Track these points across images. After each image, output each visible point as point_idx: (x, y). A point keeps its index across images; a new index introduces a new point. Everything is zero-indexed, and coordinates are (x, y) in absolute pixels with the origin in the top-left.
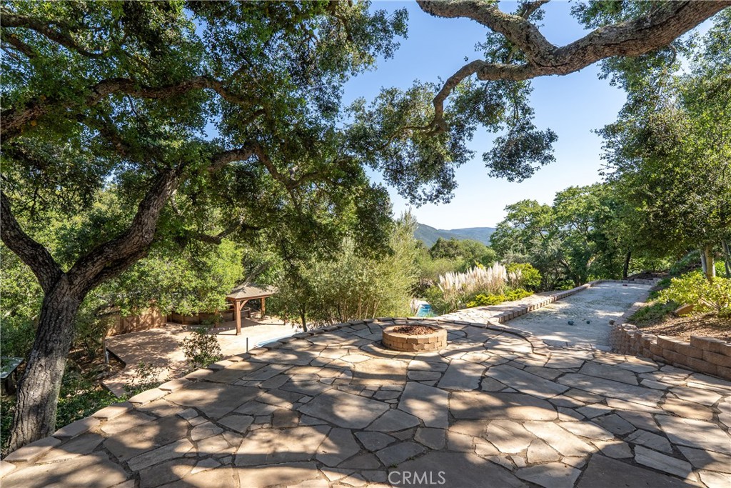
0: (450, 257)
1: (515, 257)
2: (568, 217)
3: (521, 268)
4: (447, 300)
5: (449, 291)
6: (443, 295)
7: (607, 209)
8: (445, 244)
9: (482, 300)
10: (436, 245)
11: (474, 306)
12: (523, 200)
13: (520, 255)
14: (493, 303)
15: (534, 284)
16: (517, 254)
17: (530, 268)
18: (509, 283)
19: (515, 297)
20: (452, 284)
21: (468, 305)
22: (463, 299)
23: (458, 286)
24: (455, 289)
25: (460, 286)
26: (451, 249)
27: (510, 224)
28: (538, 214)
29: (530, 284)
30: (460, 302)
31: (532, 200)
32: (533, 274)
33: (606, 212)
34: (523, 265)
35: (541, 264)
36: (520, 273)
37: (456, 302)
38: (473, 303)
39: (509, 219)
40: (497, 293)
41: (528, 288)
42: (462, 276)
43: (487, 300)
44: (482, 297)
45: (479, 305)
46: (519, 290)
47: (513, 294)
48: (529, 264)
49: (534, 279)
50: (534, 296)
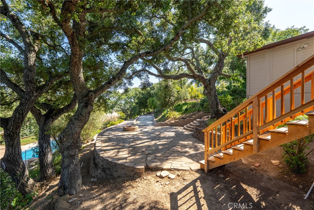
2: (130, 97)
3: (119, 113)
13: (118, 109)
18: (117, 118)
21: (107, 126)
28: (121, 96)
35: (124, 111)
36: (120, 115)
38: (109, 125)
41: (122, 119)
47: (119, 121)
48: (121, 112)
49: (123, 116)
50: (124, 121)
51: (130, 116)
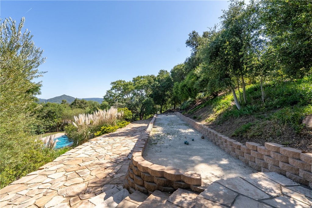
0: (82, 108)
1: (119, 105)
2: (141, 86)
3: (123, 110)
4: (80, 132)
5: (81, 126)
6: (77, 129)
7: (157, 83)
8: (79, 102)
9: (105, 130)
10: (74, 102)
11: (100, 135)
12: (119, 80)
13: (121, 104)
14: (112, 131)
15: (129, 118)
16: (120, 104)
17: (127, 110)
18: (118, 118)
19: (123, 125)
20: (83, 121)
21: (95, 134)
22: (92, 130)
23: (88, 122)
24: (86, 125)
25: (89, 122)
26: (83, 104)
27: (114, 91)
28: (128, 85)
29: (127, 118)
30: (89, 132)
31: (123, 80)
32: (129, 113)
33: (157, 84)
34: (123, 109)
35: (131, 107)
36: (123, 113)
37: (87, 133)
38: (98, 133)
39: (112, 89)
40: (112, 124)
41: (127, 120)
42: (91, 116)
43: (108, 129)
44: (105, 128)
45: (103, 134)
46: (124, 121)
47: (121, 124)
48: (126, 108)
49: (129, 115)
50: (130, 124)
51: (140, 115)
